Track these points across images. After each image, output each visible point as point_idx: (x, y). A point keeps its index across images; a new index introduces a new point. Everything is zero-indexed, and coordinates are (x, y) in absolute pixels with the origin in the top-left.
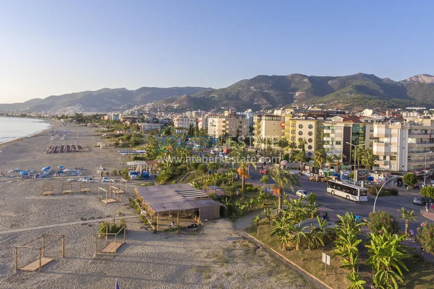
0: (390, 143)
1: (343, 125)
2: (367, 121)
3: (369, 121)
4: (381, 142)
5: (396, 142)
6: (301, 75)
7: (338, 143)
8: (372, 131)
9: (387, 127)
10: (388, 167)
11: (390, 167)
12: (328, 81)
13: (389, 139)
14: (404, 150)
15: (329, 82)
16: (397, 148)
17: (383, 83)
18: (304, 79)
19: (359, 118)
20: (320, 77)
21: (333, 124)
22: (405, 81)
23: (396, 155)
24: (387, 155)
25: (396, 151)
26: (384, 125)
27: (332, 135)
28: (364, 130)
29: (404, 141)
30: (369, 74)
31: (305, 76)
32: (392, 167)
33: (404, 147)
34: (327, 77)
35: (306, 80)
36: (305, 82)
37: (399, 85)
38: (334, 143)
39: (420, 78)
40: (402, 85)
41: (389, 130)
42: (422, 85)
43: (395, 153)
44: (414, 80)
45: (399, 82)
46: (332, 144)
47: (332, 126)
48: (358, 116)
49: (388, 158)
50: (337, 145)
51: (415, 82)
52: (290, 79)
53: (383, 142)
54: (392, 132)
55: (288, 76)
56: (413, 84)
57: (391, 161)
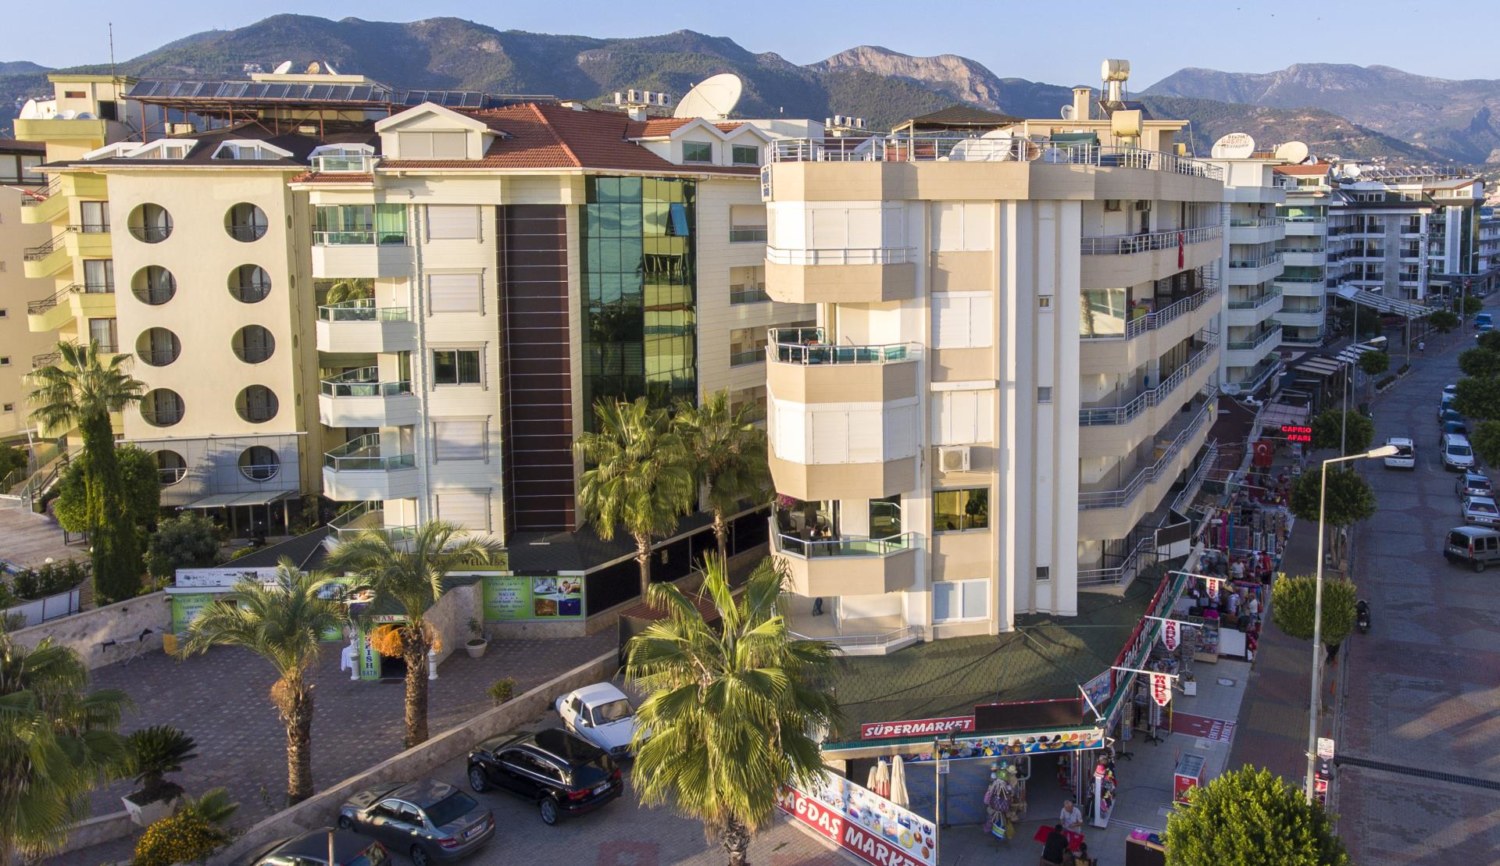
0: (933, 353)
1: (488, 191)
2: (705, 153)
3: (722, 156)
4: (846, 356)
5: (987, 338)
6: (470, 25)
7: (454, 367)
8: (752, 234)
9: (898, 191)
10: (915, 606)
11: (940, 608)
12: (577, 54)
13: (922, 313)
14: (1045, 411)
15: (581, 59)
16: (990, 401)
17: (759, 67)
18: (483, 40)
19: (640, 128)
20: (545, 36)
21: (389, 184)
22: (824, 65)
23: (988, 479)
24: (911, 488)
25: (988, 437)
26: (868, 172)
27: (393, 297)
28: (681, 226)
29: (1046, 320)
30: (717, 36)
31: (487, 32)
32: (957, 598)
33: (1045, 381)
34: (573, 38)
35: (490, 46)
36: (488, 55)
37: (808, 78)
38: (421, 369)
39: (862, 59)
40: (815, 76)
41: (919, 214)
42: (870, 79)
43: (980, 458)
44: (849, 64)
45: (806, 69)
46: (405, 387)
47: (381, 207)
48: (633, 112)
49: (915, 514)
50: (447, 390)
51: (852, 69)
52: (423, 37)
53: (866, 356)
54: (948, 244)
55: (415, 26)
56: (846, 74)
57: (949, 541)
